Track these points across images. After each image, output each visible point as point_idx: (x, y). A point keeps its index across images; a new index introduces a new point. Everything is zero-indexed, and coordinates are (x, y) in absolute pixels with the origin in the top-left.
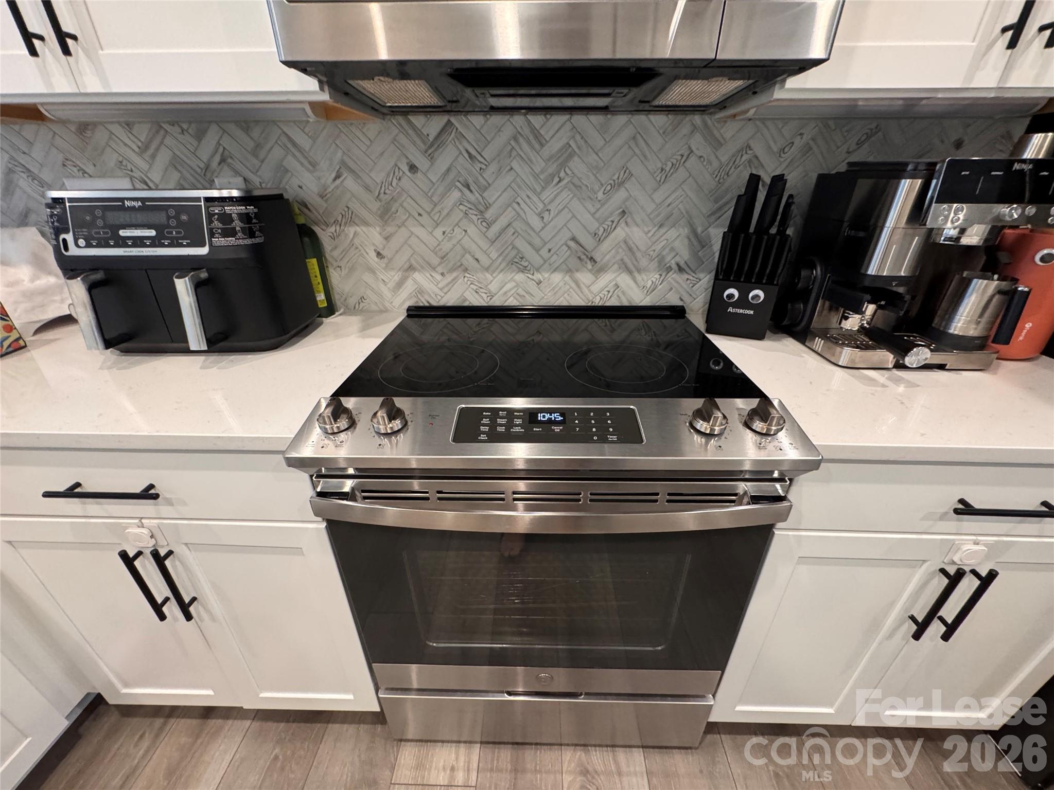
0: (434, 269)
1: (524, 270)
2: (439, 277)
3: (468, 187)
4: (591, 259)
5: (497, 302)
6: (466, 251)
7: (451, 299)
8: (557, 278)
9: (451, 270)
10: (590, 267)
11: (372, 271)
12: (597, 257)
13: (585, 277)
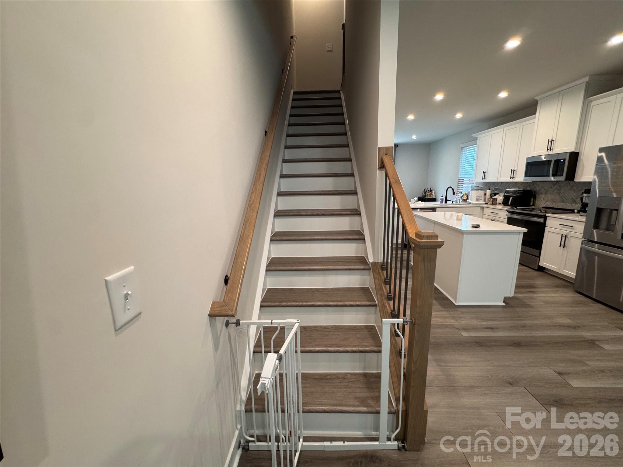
0: (550, 201)
1: (564, 203)
2: (551, 203)
3: (558, 190)
4: (575, 202)
5: (559, 207)
6: (556, 199)
7: (551, 206)
8: (569, 204)
9: (553, 202)
10: (575, 203)
11: (541, 201)
12: (576, 201)
13: (573, 205)
